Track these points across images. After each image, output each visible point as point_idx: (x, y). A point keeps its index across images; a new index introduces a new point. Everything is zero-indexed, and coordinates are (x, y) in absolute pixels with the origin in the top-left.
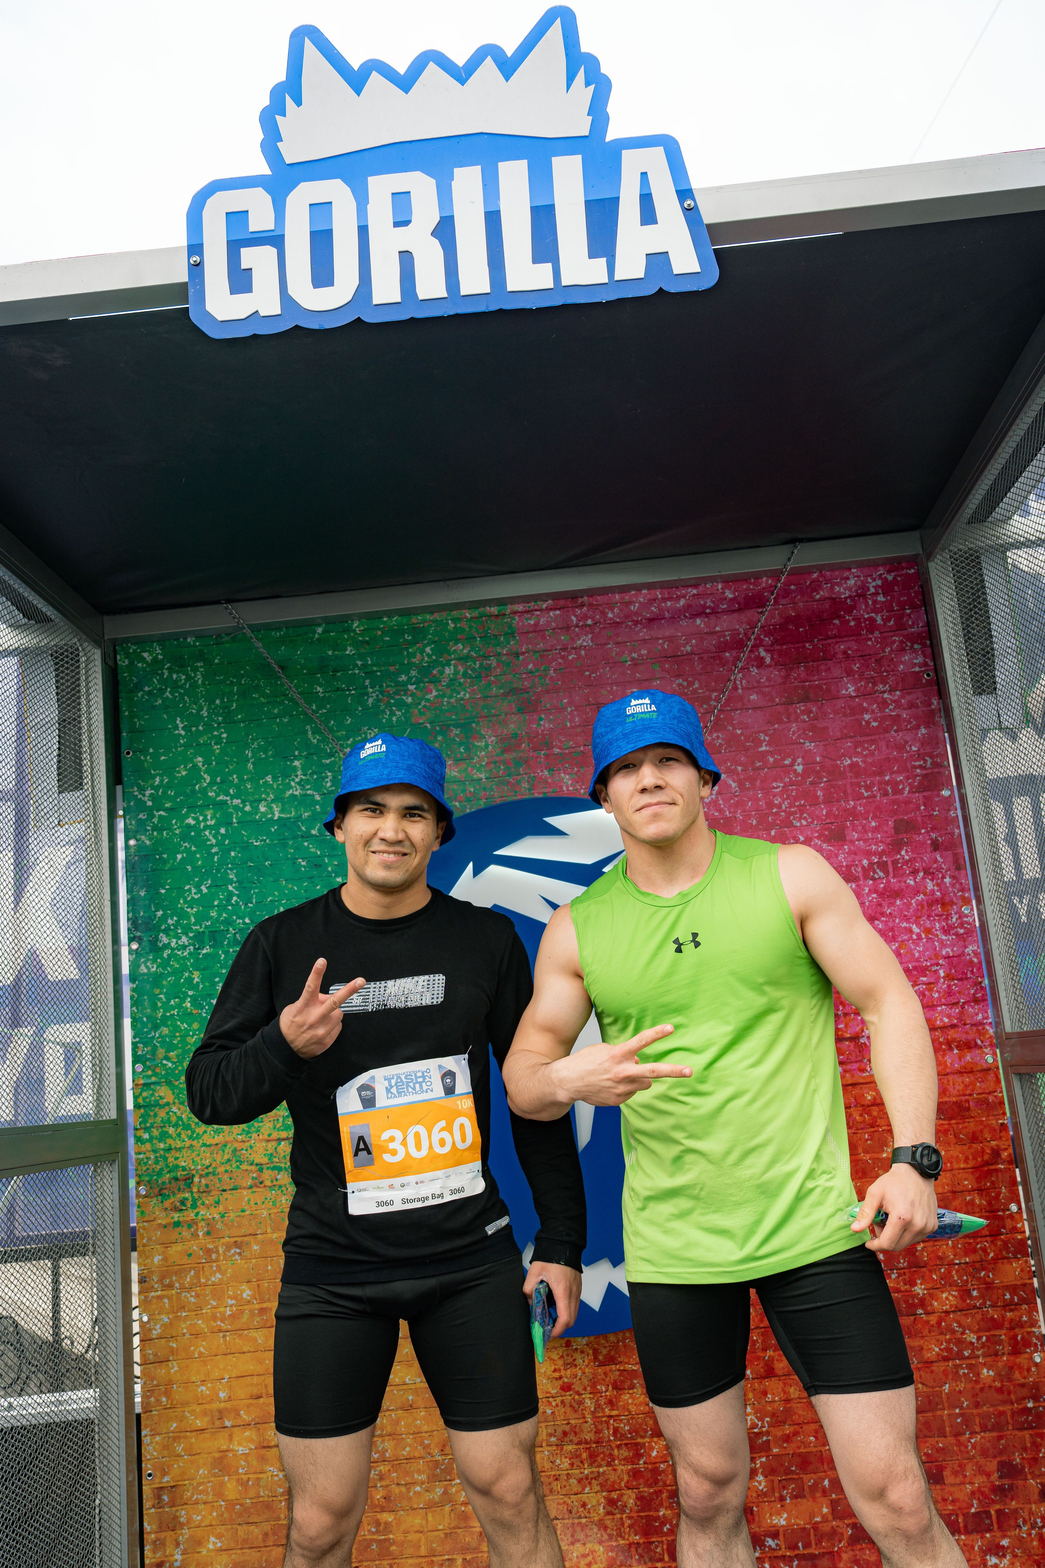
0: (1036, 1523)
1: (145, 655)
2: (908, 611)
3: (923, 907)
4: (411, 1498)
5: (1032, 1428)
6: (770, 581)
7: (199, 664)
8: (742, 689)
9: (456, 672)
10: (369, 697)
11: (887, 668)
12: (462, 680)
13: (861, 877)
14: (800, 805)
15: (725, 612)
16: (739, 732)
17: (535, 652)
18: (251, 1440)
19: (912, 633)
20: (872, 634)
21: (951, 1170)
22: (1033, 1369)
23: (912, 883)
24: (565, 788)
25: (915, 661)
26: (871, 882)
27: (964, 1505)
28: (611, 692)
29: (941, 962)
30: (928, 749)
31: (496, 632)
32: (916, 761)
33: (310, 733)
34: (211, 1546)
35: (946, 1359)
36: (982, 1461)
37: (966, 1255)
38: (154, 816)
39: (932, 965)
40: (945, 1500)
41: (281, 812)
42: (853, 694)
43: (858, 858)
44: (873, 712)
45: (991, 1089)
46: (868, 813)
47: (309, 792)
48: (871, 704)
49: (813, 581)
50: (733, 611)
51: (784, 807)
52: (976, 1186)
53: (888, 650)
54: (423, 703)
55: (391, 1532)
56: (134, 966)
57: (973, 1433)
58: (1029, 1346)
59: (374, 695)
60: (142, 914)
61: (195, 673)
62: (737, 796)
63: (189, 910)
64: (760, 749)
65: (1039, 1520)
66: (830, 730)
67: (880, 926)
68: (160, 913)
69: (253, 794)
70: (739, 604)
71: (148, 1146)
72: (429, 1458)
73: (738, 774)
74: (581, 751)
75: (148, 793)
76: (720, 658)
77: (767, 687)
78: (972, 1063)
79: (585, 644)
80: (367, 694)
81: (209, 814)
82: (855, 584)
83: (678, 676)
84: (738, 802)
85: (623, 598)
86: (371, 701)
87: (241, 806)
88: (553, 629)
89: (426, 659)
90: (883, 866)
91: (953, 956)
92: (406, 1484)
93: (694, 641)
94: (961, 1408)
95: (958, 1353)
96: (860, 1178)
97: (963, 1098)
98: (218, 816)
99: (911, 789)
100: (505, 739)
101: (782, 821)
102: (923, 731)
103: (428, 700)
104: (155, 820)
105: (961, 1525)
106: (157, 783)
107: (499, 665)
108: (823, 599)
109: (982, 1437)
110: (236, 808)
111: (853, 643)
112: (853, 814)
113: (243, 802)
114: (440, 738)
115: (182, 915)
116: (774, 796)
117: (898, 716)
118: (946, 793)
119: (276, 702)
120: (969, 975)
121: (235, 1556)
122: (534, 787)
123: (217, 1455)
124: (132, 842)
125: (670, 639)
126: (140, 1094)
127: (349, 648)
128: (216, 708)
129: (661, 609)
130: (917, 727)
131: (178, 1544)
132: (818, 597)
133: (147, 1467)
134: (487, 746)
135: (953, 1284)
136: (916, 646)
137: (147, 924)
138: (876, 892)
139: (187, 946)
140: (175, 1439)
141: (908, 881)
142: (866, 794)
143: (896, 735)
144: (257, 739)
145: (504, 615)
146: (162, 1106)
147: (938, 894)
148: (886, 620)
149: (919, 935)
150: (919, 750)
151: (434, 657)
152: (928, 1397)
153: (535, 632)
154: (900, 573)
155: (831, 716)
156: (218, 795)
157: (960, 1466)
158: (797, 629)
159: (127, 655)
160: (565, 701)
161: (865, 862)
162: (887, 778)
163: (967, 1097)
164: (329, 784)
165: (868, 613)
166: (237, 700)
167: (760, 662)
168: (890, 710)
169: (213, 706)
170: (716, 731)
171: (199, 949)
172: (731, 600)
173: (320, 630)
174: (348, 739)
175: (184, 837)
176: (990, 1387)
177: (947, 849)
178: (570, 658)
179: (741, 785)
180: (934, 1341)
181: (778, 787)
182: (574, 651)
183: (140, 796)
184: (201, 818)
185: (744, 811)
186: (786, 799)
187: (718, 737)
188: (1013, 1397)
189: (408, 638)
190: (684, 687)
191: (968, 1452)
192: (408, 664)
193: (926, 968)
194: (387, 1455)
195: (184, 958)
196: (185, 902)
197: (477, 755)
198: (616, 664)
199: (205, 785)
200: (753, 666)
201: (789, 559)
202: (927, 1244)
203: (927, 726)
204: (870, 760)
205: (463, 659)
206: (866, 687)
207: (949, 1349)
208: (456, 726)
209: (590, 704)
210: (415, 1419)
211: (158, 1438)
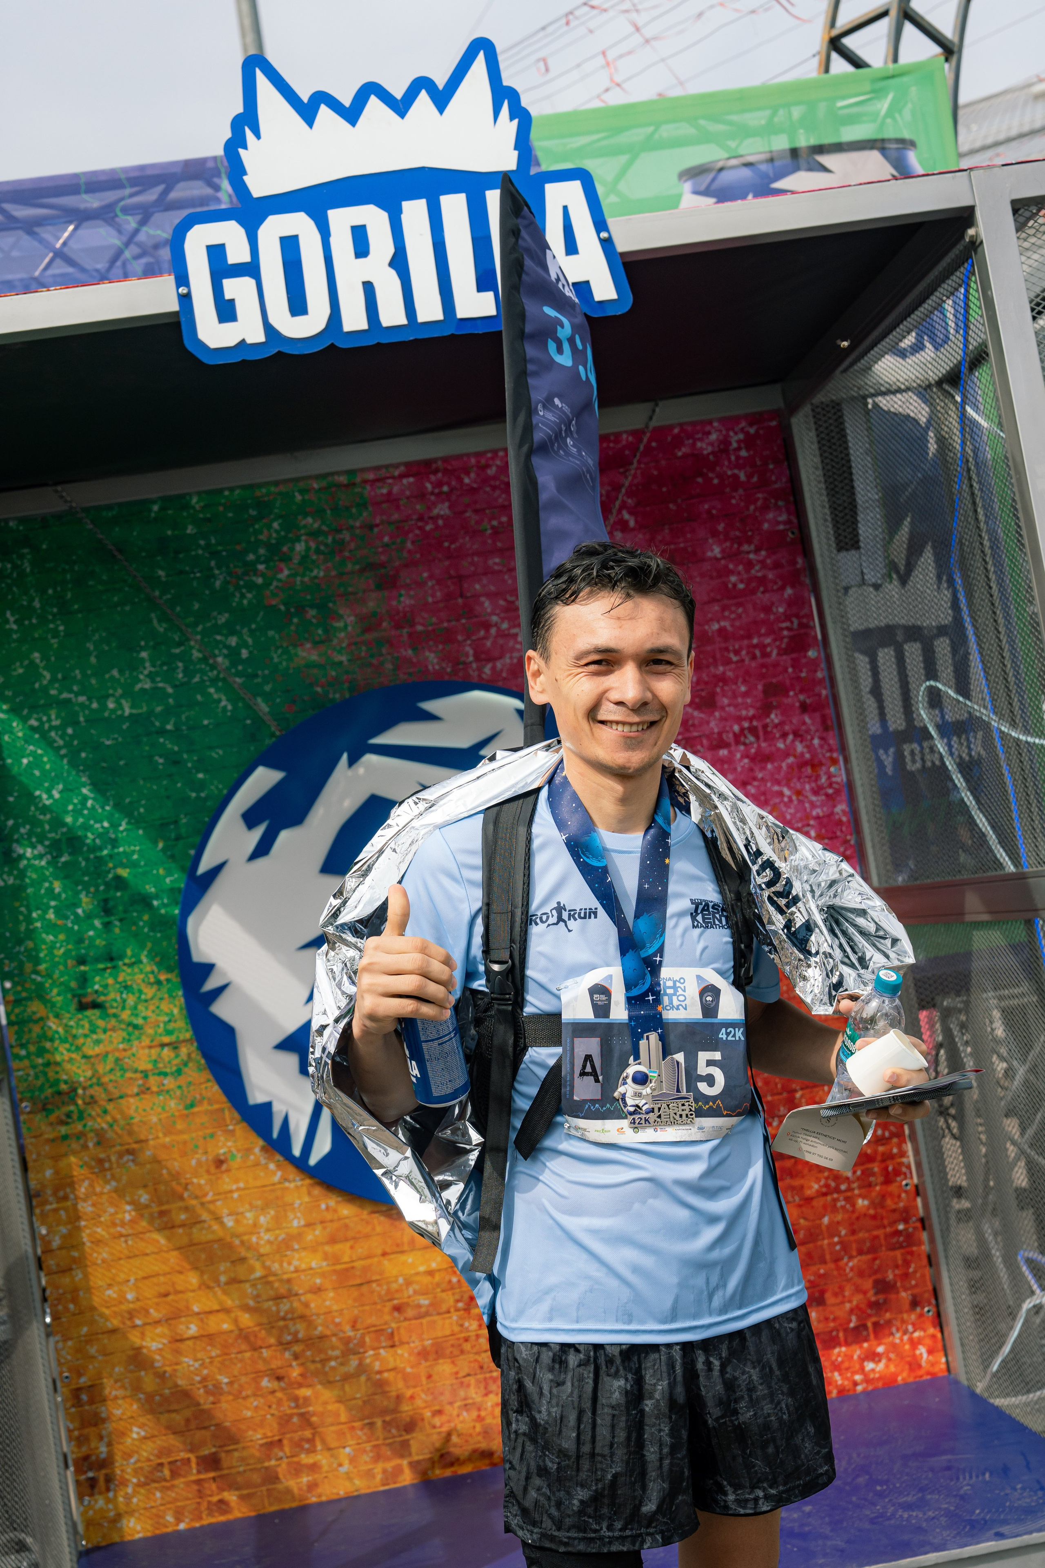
0: (907, 1329)
2: (771, 466)
3: (793, 770)
4: (327, 1372)
5: (901, 1247)
6: (630, 439)
7: (25, 551)
9: (308, 548)
10: (216, 579)
11: (752, 527)
12: (314, 557)
13: (733, 743)
17: (390, 523)
18: (162, 1336)
19: (776, 490)
20: (736, 490)
22: (903, 1195)
23: (782, 746)
24: (430, 668)
25: (779, 519)
26: (743, 747)
27: (845, 1321)
28: (472, 563)
29: (811, 822)
30: (794, 610)
31: (347, 504)
32: (783, 621)
33: (155, 621)
34: (135, 1436)
35: (825, 1194)
36: (858, 1281)
39: (803, 826)
40: (826, 1319)
41: (132, 707)
42: (719, 556)
43: (729, 724)
44: (739, 573)
46: (737, 677)
47: (161, 685)
48: (736, 566)
49: (674, 438)
53: (752, 508)
54: (275, 583)
55: (309, 1405)
57: (851, 1258)
58: (899, 1175)
59: (221, 577)
61: (22, 561)
63: (41, 817)
65: (910, 1327)
67: (753, 791)
68: (10, 823)
69: (99, 689)
71: (26, 1063)
72: (342, 1334)
74: (446, 628)
79: (442, 513)
80: (214, 576)
81: (53, 713)
82: (717, 439)
85: (479, 462)
86: (218, 583)
87: (87, 703)
88: (408, 498)
89: (274, 535)
90: (753, 730)
91: (823, 816)
92: (321, 1361)
94: (840, 1236)
95: (835, 1188)
98: (63, 714)
99: (778, 651)
100: (364, 618)
102: (789, 591)
103: (280, 580)
105: (842, 1339)
107: (352, 539)
108: (685, 456)
109: (859, 1261)
110: (83, 706)
111: (717, 501)
112: (723, 679)
113: (90, 699)
114: (295, 620)
115: (35, 823)
117: (764, 577)
118: (812, 654)
119: (115, 589)
120: (838, 834)
121: (160, 1442)
122: (398, 667)
123: (131, 1353)
126: (12, 1011)
127: (190, 527)
128: (49, 598)
130: (783, 588)
131: (101, 1438)
132: (680, 454)
133: (64, 1370)
134: (346, 626)
136: (780, 503)
138: (747, 756)
139: (43, 856)
140: (88, 1342)
141: (778, 745)
142: (735, 659)
143: (762, 596)
144: (98, 630)
145: (354, 484)
146: (37, 1021)
147: (807, 755)
148: (749, 476)
150: (785, 611)
151: (283, 533)
152: (809, 1230)
153: (388, 501)
154: (762, 426)
156: (60, 693)
157: (840, 1288)
158: (660, 489)
160: (425, 575)
161: (736, 728)
162: (755, 641)
164: (181, 675)
165: (731, 470)
166: (71, 589)
167: (624, 526)
168: (756, 571)
169: (45, 597)
171: (57, 857)
173: (156, 508)
174: (198, 626)
175: (28, 740)
176: (865, 1215)
177: (814, 710)
178: (427, 528)
180: (813, 1179)
182: (431, 521)
184: (45, 719)
188: (886, 1222)
189: (253, 513)
191: (846, 1275)
192: (255, 541)
194: (300, 1335)
195: (42, 867)
196: (37, 809)
197: (336, 637)
198: (475, 533)
199: (45, 682)
200: (617, 530)
201: (651, 418)
203: (793, 586)
204: (737, 623)
205: (314, 534)
206: (731, 547)
207: (827, 1186)
208: (312, 607)
209: (451, 577)
210: (324, 1301)
211: (70, 1343)
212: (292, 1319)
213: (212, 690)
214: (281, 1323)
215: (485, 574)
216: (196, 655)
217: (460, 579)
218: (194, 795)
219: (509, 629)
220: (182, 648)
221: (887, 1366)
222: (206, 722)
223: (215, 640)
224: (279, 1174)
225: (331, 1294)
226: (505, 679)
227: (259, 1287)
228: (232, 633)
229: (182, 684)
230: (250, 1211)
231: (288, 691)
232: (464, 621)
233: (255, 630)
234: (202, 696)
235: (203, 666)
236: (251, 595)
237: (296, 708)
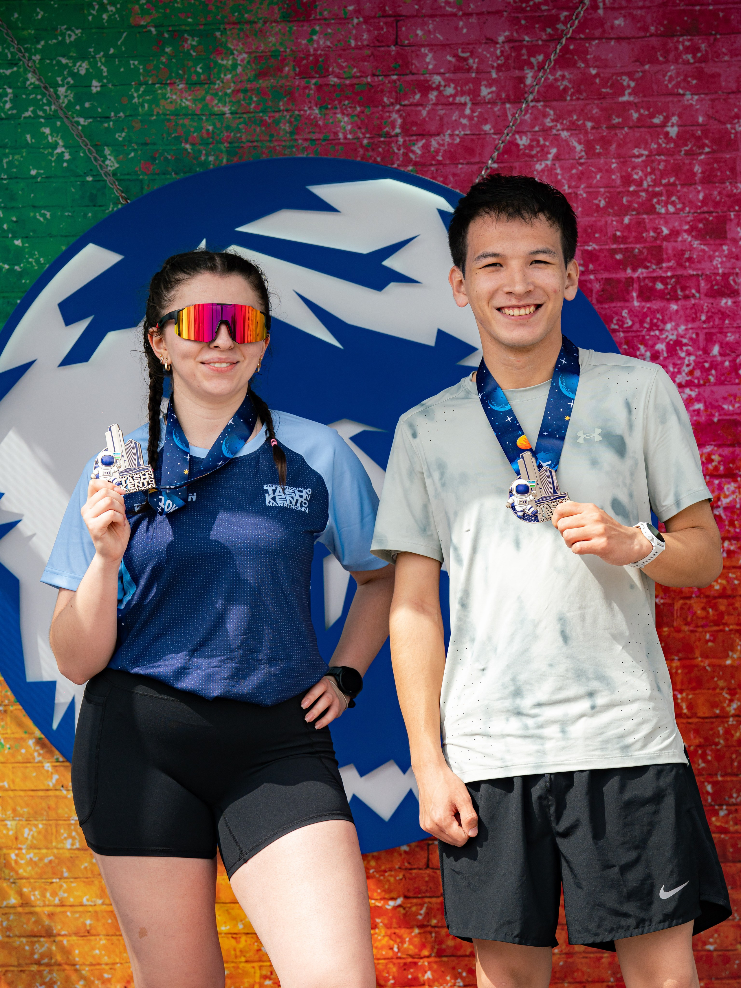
8: (605, 8)
14: (669, 184)
16: (594, 72)
24: (341, 136)
51: (645, 185)
62: (581, 164)
64: (621, 99)
66: (722, 78)
73: (586, 133)
74: (368, 84)
77: (641, 8)
84: (582, 173)
96: (693, 689)
100: (261, 58)
101: (641, 204)
114: (168, 50)
116: (634, 168)
122: (298, 130)
134: (235, 66)
155: (726, 58)
160: (351, 8)
164: (8, 106)
170: (562, 68)
174: (38, 42)
179: (589, 147)
181: (642, 155)
185: (589, 186)
186: (650, 174)
187: (563, 77)
197: (219, 78)
208: (192, 34)
209: (385, 15)
210: (93, 949)
212: (48, 965)
213: (47, 131)
214: (34, 968)
215: (432, 16)
216: (32, 79)
217: (398, 18)
218: (7, 267)
219: (454, 96)
220: (15, 69)
222: (33, 172)
223: (59, 62)
224: (56, 777)
225: (103, 942)
226: (439, 163)
227: (12, 917)
228: (83, 57)
229: (9, 118)
230: (13, 819)
231: (146, 144)
232: (395, 77)
233: (114, 56)
234: (32, 137)
235: (39, 97)
236: (113, 9)
237: (154, 168)
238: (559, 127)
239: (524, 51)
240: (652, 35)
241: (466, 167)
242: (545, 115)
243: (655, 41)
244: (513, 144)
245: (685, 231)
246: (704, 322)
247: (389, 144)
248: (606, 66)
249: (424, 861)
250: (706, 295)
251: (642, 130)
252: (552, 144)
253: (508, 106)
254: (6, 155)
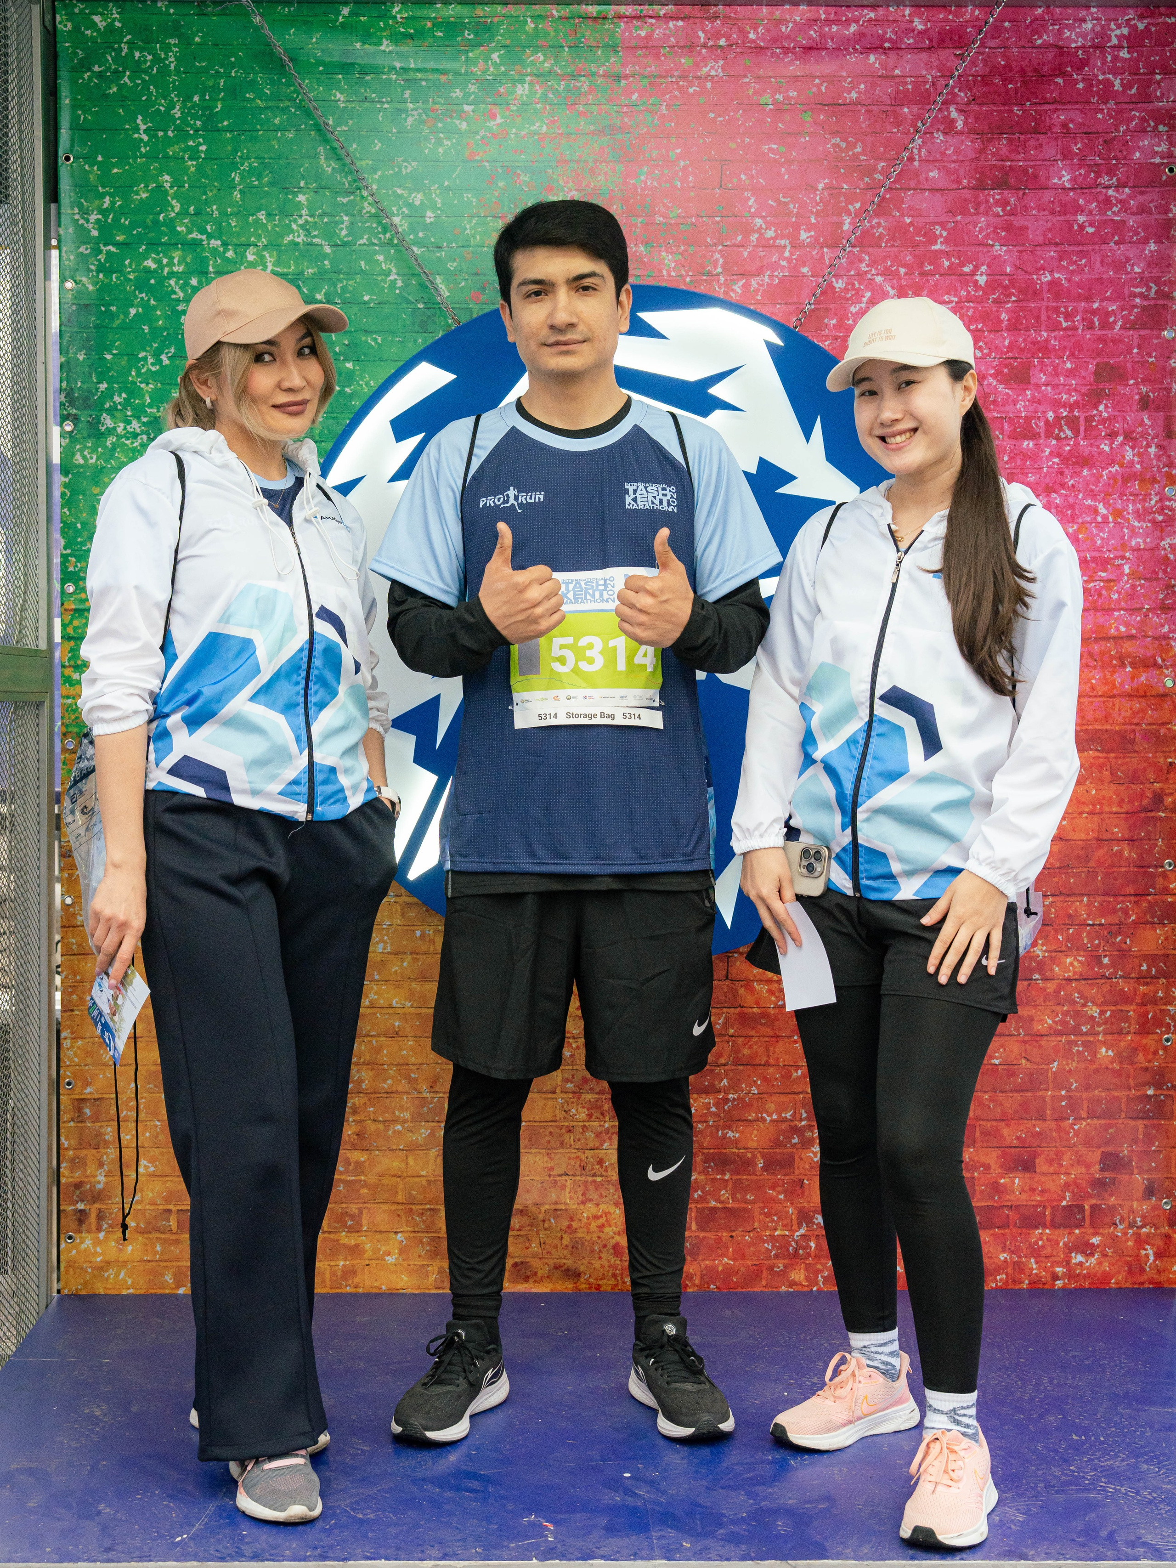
0: (1135, 1222)
1: (97, 19)
2: (1158, 77)
3: (1115, 482)
4: (389, 1137)
5: (1147, 1118)
6: (977, 12)
7: (172, 41)
9: (532, 93)
10: (407, 116)
11: (1118, 154)
12: (538, 106)
13: (1043, 434)
15: (910, 48)
16: (908, 221)
17: (641, 75)
19: (1159, 110)
20: (1105, 102)
21: (1100, 813)
22: (1161, 1052)
23: (1107, 449)
24: (665, 273)
25: (1156, 149)
26: (1054, 442)
27: (1055, 1196)
28: (741, 145)
29: (1127, 554)
30: (1155, 273)
31: (592, 42)
32: (1137, 285)
33: (323, 157)
34: (141, 1170)
35: (1059, 1033)
36: (1083, 1150)
37: (1102, 915)
38: (100, 252)
39: (1116, 558)
40: (1033, 1190)
41: (276, 263)
42: (1067, 185)
43: (1041, 408)
45: (1164, 720)
46: (1064, 349)
47: (316, 240)
48: (1089, 202)
49: (1036, 19)
50: (921, 49)
52: (1127, 835)
53: (1123, 128)
54: (482, 133)
55: (363, 1173)
56: (67, 453)
57: (1078, 1119)
58: (1160, 1027)
59: (415, 113)
60: (79, 384)
61: (166, 54)
63: (143, 386)
64: (933, 248)
65: (1139, 1219)
66: (1030, 232)
67: (1058, 501)
68: (103, 386)
69: (239, 235)
70: (931, 41)
72: (415, 1094)
73: (900, 278)
74: (693, 224)
75: (93, 217)
76: (896, 115)
77: (954, 162)
78: (1146, 685)
79: (713, 73)
80: (406, 111)
81: (177, 255)
82: (1093, 29)
83: (835, 134)
85: (772, 13)
86: (410, 120)
87: (221, 249)
88: (671, 47)
89: (492, 69)
90: (1073, 423)
91: (1144, 549)
92: (385, 1121)
93: (862, 86)
94: (1069, 1090)
95: (1074, 1027)
97: (1129, 727)
98: (188, 260)
99: (1124, 323)
102: (1153, 246)
103: (488, 129)
104: (102, 257)
105: (1048, 1218)
106: (105, 206)
107: (592, 89)
108: (1046, 46)
109: (1088, 1124)
110: (214, 251)
111: (1078, 113)
112: (1044, 348)
113: (225, 244)
114: (501, 184)
115: (133, 391)
117: (1123, 222)
118: (1168, 334)
119: (278, 107)
120: (1161, 575)
121: (171, 1184)
124: (69, 285)
125: (831, 79)
126: (71, 622)
127: (385, 42)
128: (193, 107)
129: (822, 36)
130: (1145, 241)
131: (101, 1165)
132: (1039, 42)
133: (67, 1074)
135: (1081, 948)
136: (1161, 128)
137: (86, 399)
138: (1059, 456)
139: (138, 435)
141: (1102, 446)
142: (1064, 325)
143: (1116, 248)
144: (248, 158)
145: (605, 18)
147: (1138, 466)
148: (1126, 86)
149: (1105, 517)
150: (1143, 272)
152: (1031, 1075)
153: (646, 47)
154: (1155, 21)
155: (1034, 212)
156: (190, 232)
157: (1057, 1154)
158: (1005, 86)
159: (71, 17)
160: (677, 151)
161: (1050, 415)
162: (1095, 306)
163: (1134, 727)
164: (344, 232)
165: (1104, 74)
166: (223, 99)
167: (949, 126)
168: (1114, 213)
169: (189, 105)
172: (920, 32)
173: (346, 11)
174: (375, 173)
175: (141, 285)
176: (1107, 1068)
177: (1158, 409)
178: (691, 90)
180: (1048, 1012)
181: (952, 302)
182: (696, 82)
183: (81, 222)
184: (165, 261)
187: (879, 224)
188: (1132, 1082)
189: (469, 36)
190: (841, 150)
191: (1068, 1140)
192: (466, 74)
193: (1107, 561)
194: (364, 1086)
196: (139, 374)
198: (752, 107)
199: (173, 215)
200: (938, 130)
202: (1056, 899)
203: (1158, 241)
204: (1077, 279)
205: (541, 76)
206: (1086, 176)
207: (1063, 1023)
209: (711, 159)
210: (401, 1049)
211: (80, 1043)
213: (381, 258)
215: (756, 162)
216: (368, 208)
217: (723, 162)
219: (774, 239)
220: (352, 198)
221: (1100, 1263)
222: (366, 298)
223: (395, 193)
226: (758, 302)
228: (418, 188)
229: (345, 244)
231: (477, 274)
232: (718, 219)
233: (448, 189)
234: (366, 264)
235: (374, 225)
236: (449, 143)
237: (483, 298)
238: (874, 272)
239: (842, 199)
240: (964, 188)
241: (784, 307)
242: (861, 261)
243: (967, 194)
244: (830, 285)
245: (991, 375)
246: (1007, 463)
247: (710, 282)
248: (921, 216)
249: (724, 972)
250: (1009, 437)
251: (953, 277)
252: (866, 287)
253: (825, 250)
254: (341, 280)
